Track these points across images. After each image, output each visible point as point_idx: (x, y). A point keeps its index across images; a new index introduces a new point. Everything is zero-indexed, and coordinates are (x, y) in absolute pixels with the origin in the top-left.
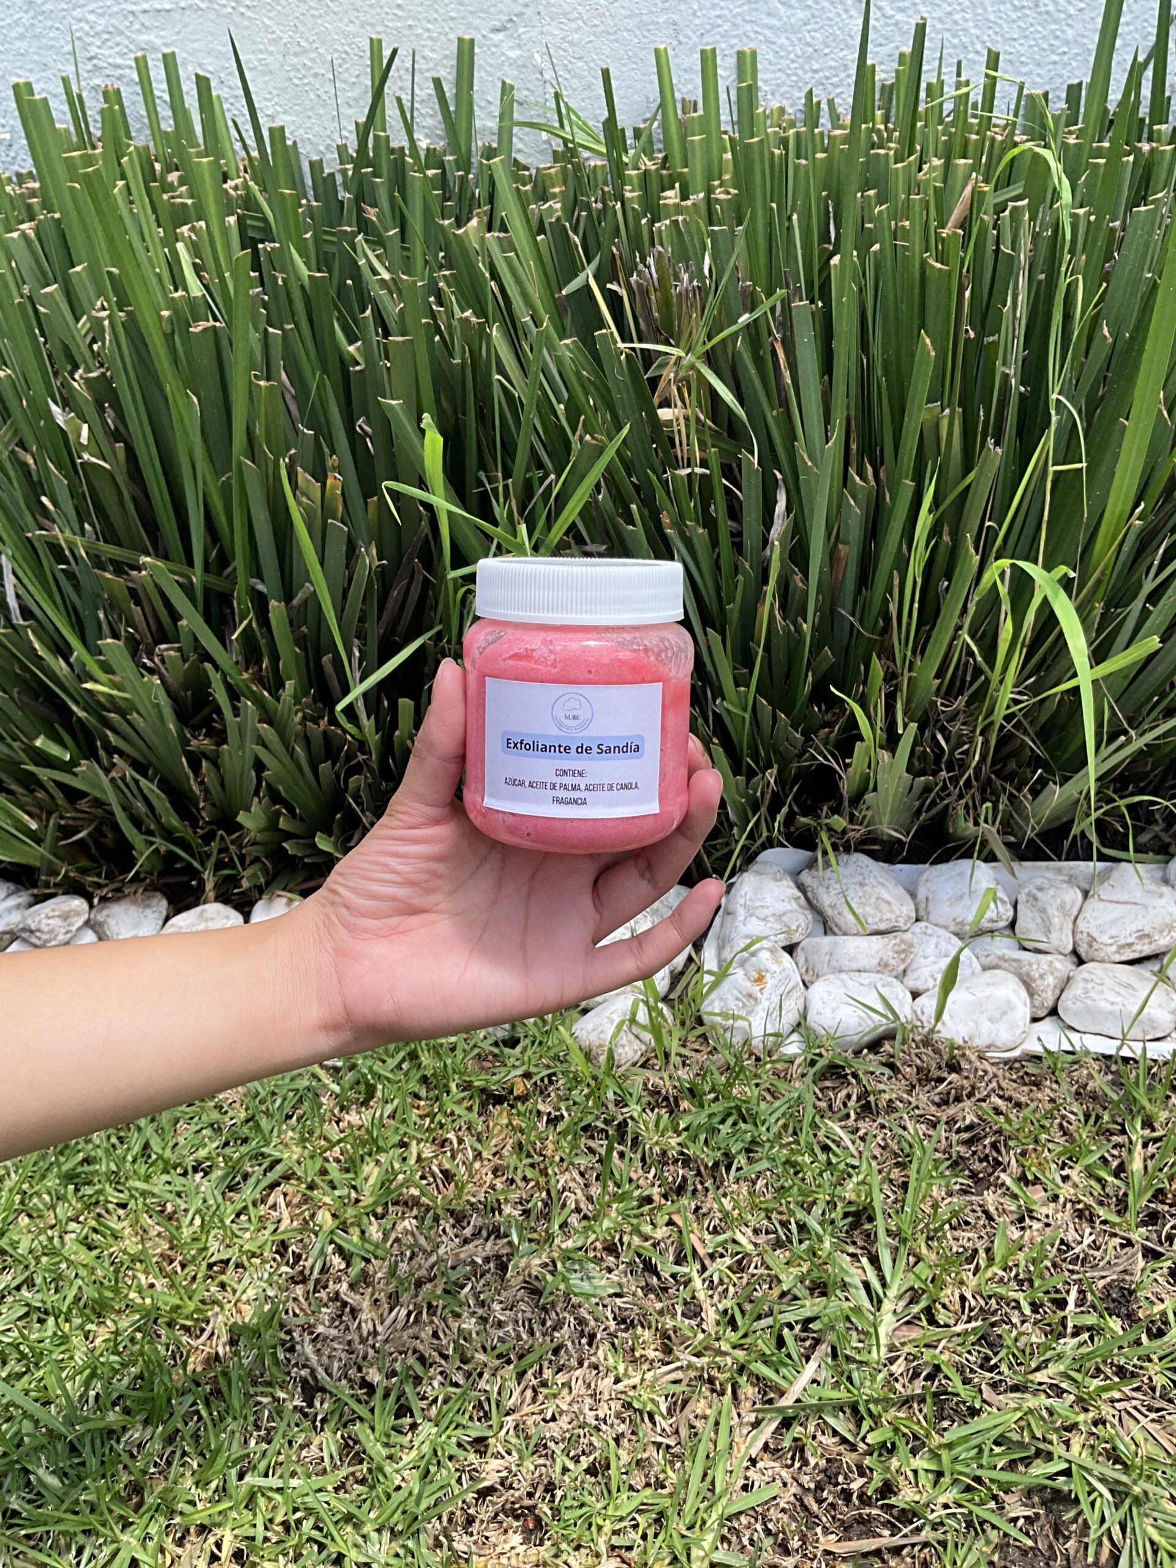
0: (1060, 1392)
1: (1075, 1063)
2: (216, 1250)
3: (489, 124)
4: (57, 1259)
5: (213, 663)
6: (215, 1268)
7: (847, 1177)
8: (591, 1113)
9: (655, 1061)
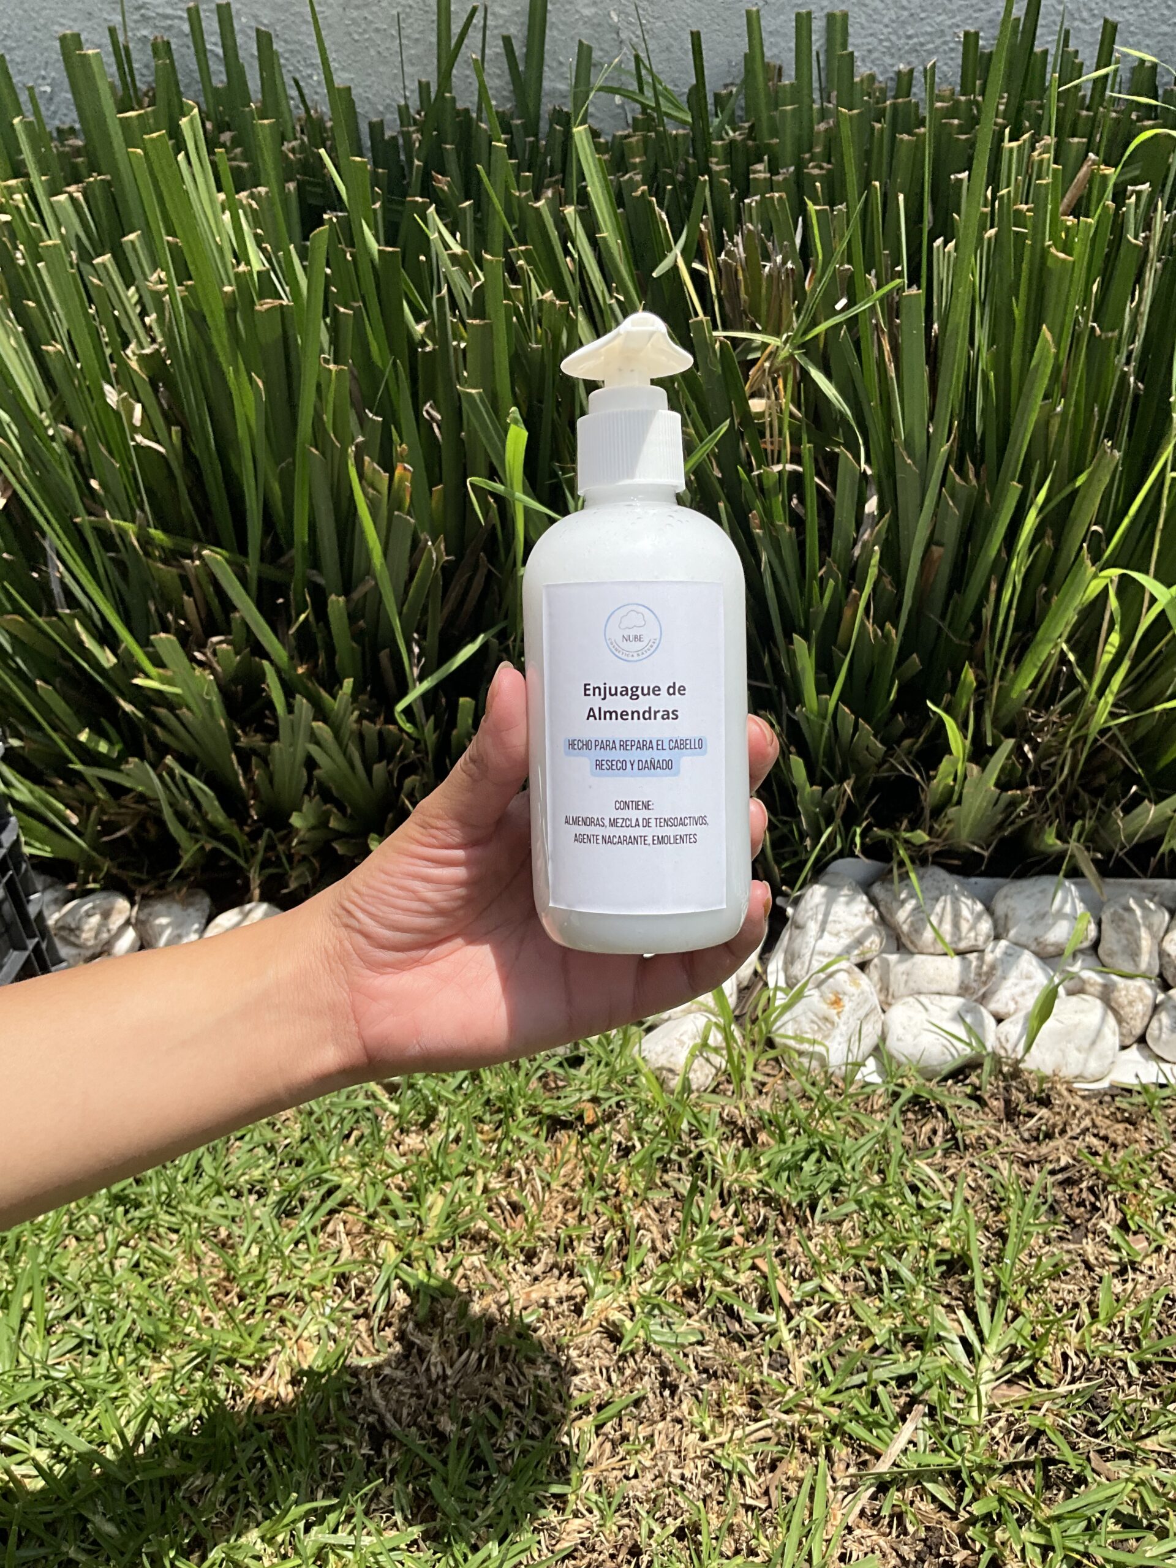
0: (1171, 1461)
1: (1171, 1097)
2: (275, 1283)
3: (562, 86)
4: (107, 1288)
5: (266, 656)
6: (274, 1301)
7: (939, 1220)
8: (664, 1144)
9: (726, 1086)
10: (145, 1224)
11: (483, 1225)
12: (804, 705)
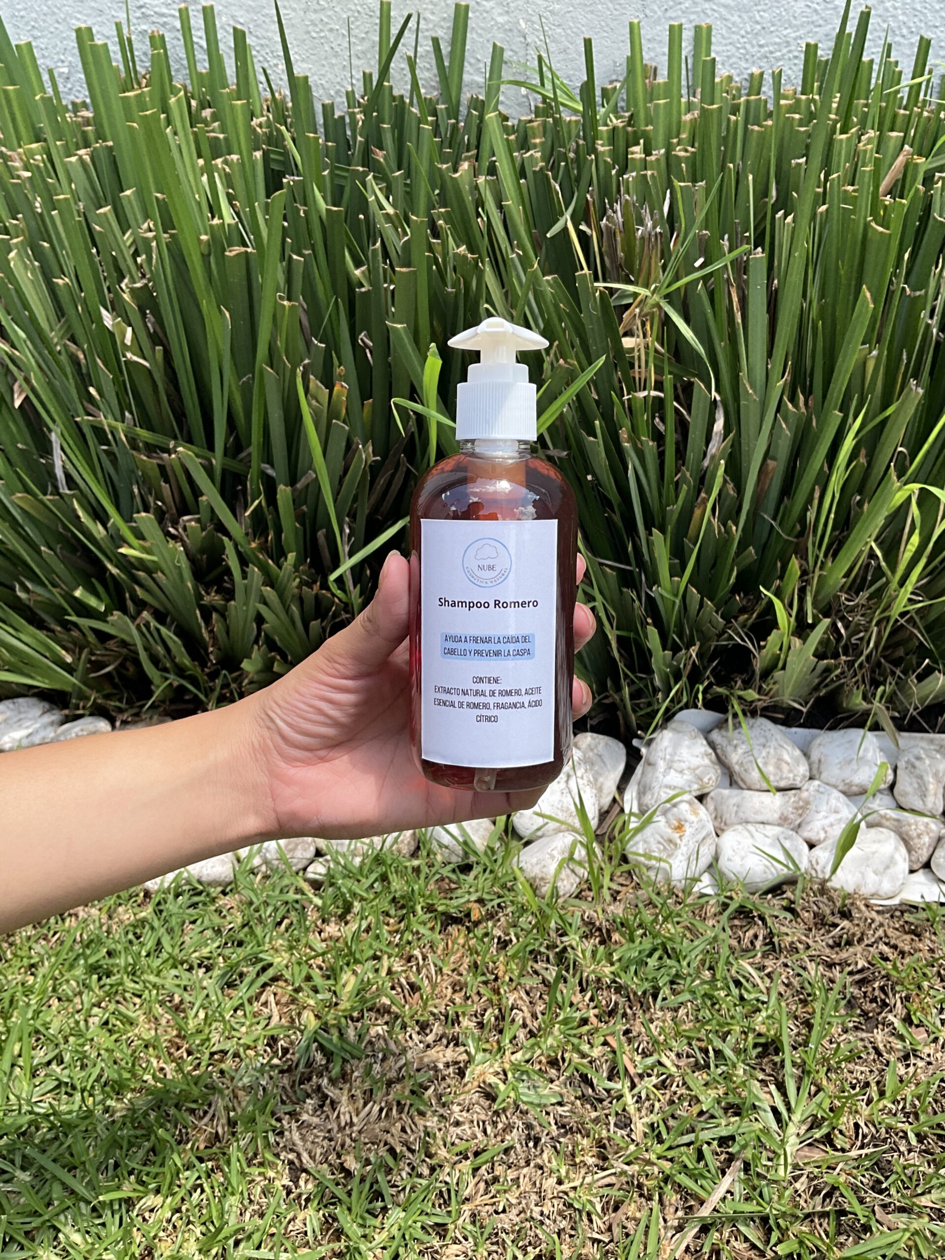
2: (217, 1042)
3: (479, 79)
4: (81, 1041)
5: (227, 533)
6: (216, 1057)
7: (759, 1010)
8: (536, 939)
9: (588, 893)
10: (114, 990)
11: (386, 1001)
12: (659, 586)
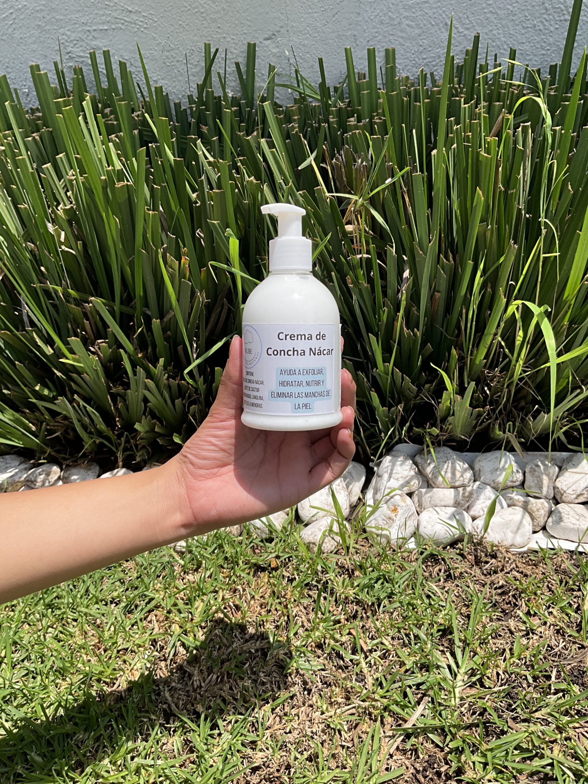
0: (548, 724)
1: (555, 554)
2: (121, 644)
4: (42, 647)
5: (123, 348)
6: (121, 652)
7: (439, 611)
8: (310, 577)
10: (61, 617)
11: (221, 615)
